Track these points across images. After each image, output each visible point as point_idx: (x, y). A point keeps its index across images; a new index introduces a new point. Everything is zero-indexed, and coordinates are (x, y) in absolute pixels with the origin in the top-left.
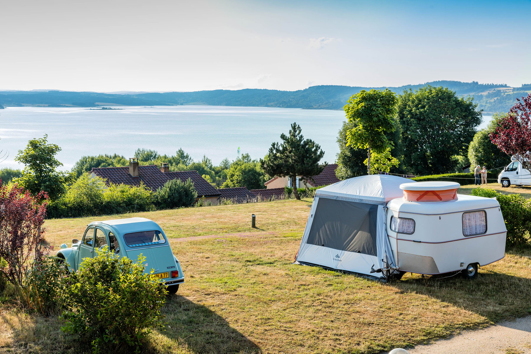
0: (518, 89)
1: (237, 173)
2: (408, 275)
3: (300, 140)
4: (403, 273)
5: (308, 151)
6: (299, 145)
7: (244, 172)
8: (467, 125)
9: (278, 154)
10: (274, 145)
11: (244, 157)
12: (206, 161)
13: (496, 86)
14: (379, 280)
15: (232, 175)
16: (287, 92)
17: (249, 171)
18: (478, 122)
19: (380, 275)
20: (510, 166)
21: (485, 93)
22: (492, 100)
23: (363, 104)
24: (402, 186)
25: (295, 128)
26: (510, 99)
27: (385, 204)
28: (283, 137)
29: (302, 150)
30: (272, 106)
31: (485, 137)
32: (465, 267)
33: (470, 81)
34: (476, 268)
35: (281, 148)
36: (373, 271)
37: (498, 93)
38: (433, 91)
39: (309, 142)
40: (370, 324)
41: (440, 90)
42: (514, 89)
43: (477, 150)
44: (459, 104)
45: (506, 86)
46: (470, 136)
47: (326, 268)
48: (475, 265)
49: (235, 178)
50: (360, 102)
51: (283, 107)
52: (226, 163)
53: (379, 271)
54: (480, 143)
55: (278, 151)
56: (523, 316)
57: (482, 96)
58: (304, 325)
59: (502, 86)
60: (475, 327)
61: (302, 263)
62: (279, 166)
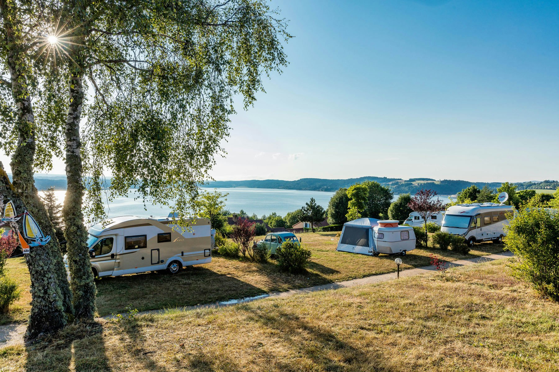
0: (407, 181)
1: (273, 222)
2: (381, 254)
3: (315, 206)
4: (379, 253)
5: (319, 210)
6: (314, 208)
7: (277, 221)
8: (386, 199)
9: (305, 212)
10: (303, 208)
11: (273, 214)
12: (255, 216)
13: (396, 179)
14: (371, 255)
15: (271, 223)
16: (288, 181)
17: (280, 221)
18: (391, 198)
19: (371, 254)
20: (409, 218)
21: (390, 183)
22: (394, 187)
23: (355, 191)
24: (378, 222)
25: (312, 200)
26: (403, 186)
27: (372, 228)
28: (307, 204)
29: (316, 210)
30: (281, 188)
31: (396, 205)
32: (401, 251)
33: (383, 177)
34: (405, 252)
35: (306, 209)
36: (369, 252)
37: (397, 183)
38: (370, 183)
39: (318, 206)
40: (373, 267)
41: (373, 183)
42: (405, 181)
43: (392, 211)
44: (382, 189)
45: (401, 179)
46: (388, 205)
47: (349, 252)
48: (405, 251)
49: (273, 224)
50: (354, 190)
51: (287, 189)
52: (264, 217)
53: (371, 252)
54: (393, 208)
55: (305, 210)
56: (424, 266)
57: (389, 184)
58: (351, 267)
59: (399, 179)
60: (409, 268)
61: (339, 251)
62: (305, 217)
